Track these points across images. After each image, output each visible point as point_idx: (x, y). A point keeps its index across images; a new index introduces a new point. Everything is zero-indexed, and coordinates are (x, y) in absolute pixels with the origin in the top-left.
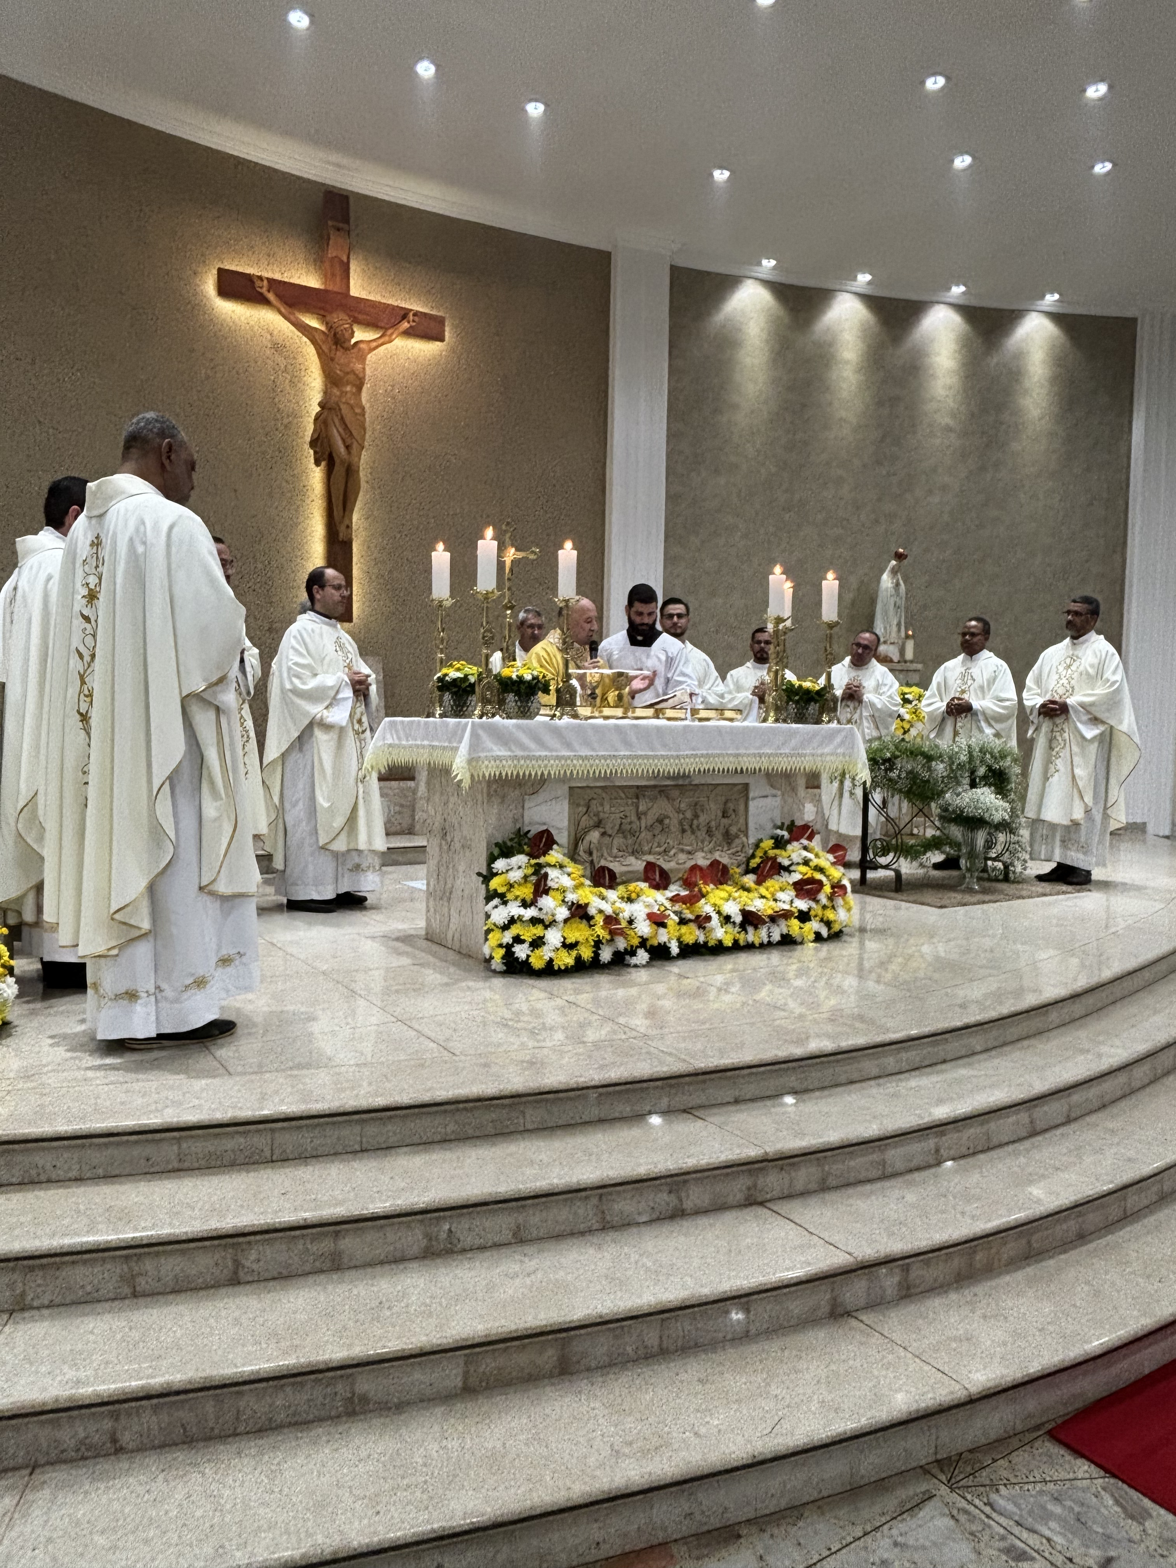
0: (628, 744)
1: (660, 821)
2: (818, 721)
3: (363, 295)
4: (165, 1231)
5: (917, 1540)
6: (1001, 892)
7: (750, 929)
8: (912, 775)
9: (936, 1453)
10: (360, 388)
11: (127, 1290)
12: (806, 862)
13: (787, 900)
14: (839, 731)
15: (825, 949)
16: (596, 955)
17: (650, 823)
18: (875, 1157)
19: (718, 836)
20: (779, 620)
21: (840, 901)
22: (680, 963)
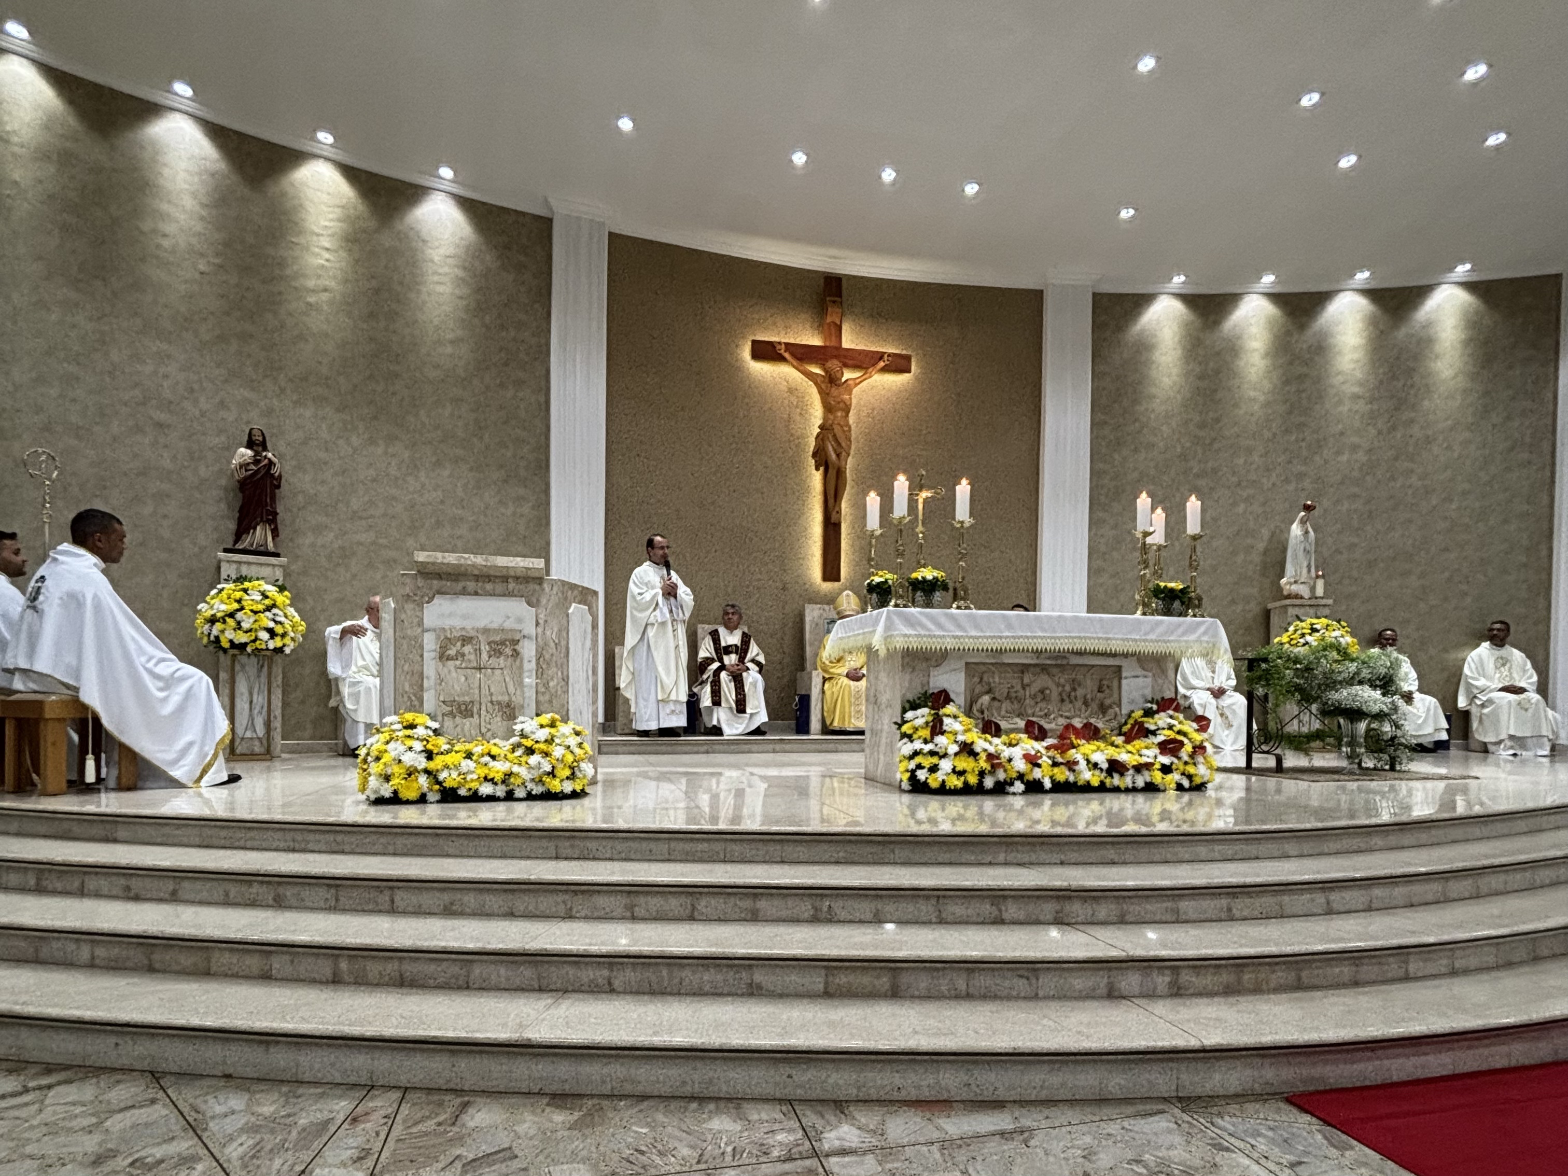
0: (1009, 627)
1: (1042, 691)
2: (1184, 615)
3: (851, 345)
4: (651, 878)
5: (1142, 1129)
9: (1177, 1090)
10: (847, 413)
11: (628, 914)
12: (1171, 727)
14: (1199, 625)
15: (1187, 798)
17: (1033, 692)
18: (1169, 904)
21: (1202, 760)
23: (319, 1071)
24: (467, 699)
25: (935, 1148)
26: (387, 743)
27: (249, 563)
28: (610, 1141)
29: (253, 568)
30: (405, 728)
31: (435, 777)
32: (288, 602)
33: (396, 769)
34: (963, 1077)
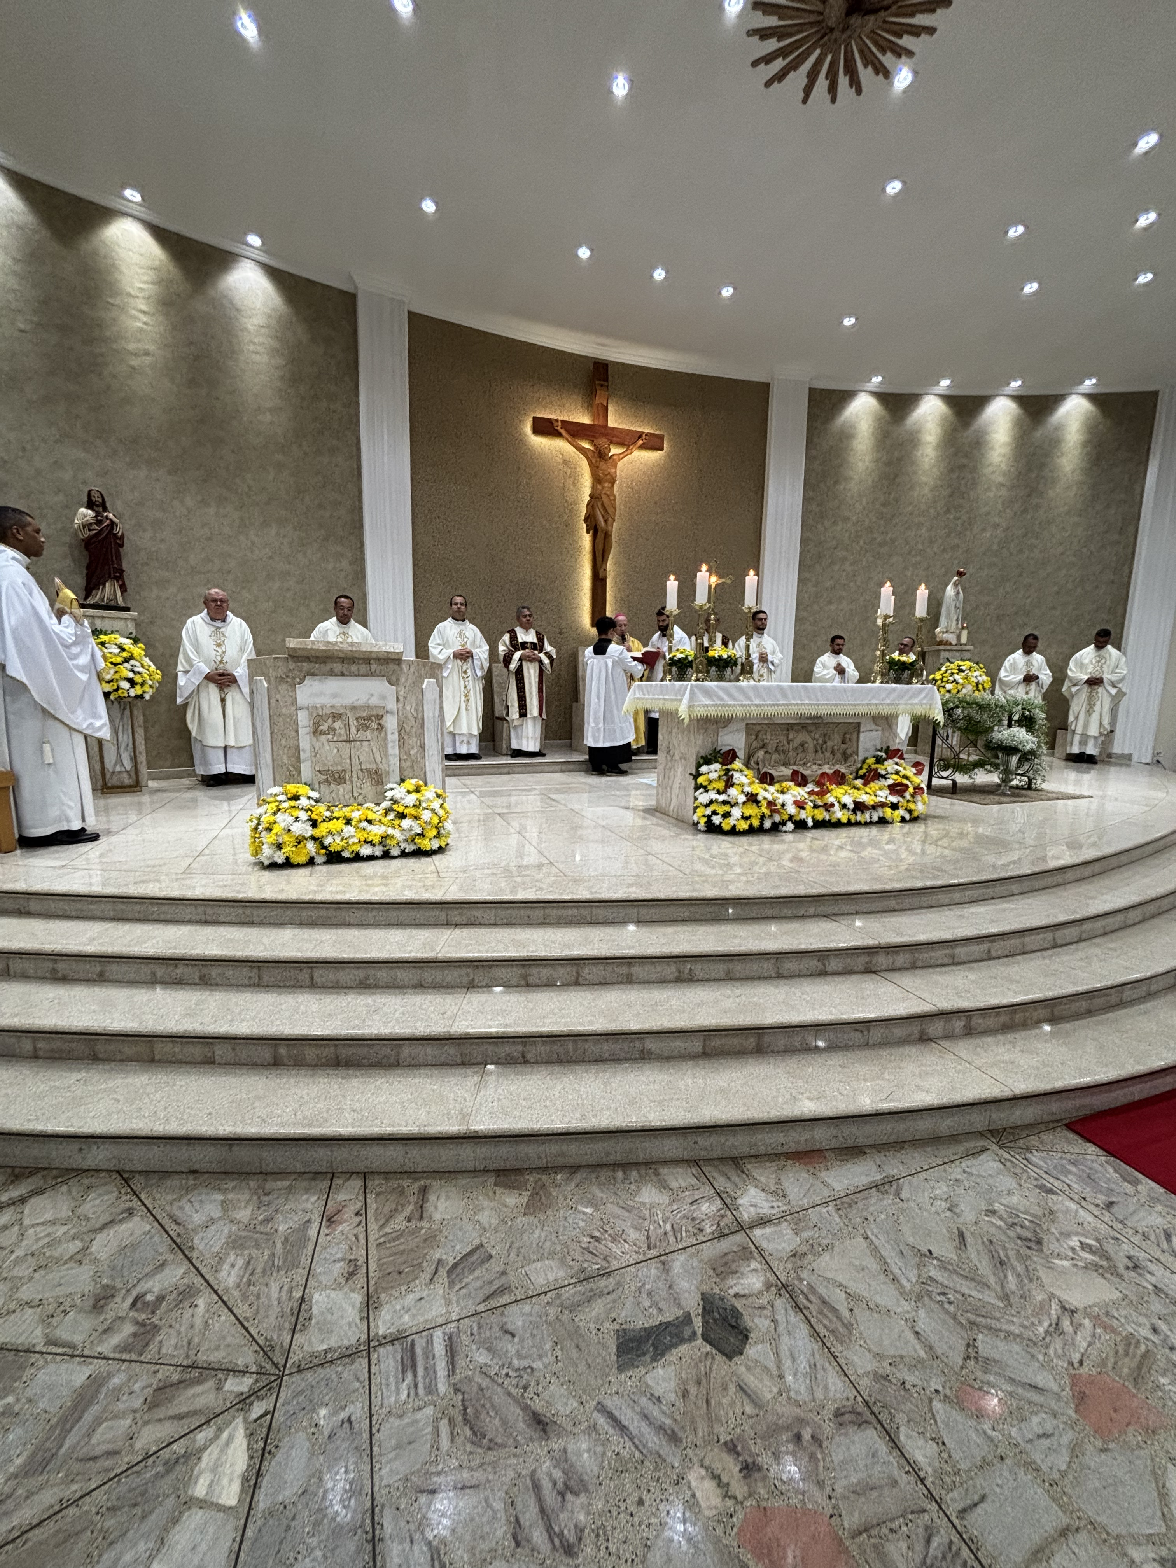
0: (785, 697)
1: (802, 745)
2: (910, 683)
3: (616, 425)
4: (543, 953)
5: (978, 1171)
6: (1026, 796)
7: (859, 813)
8: (969, 718)
9: (989, 1126)
10: (613, 484)
11: (523, 983)
12: (897, 773)
13: (883, 795)
14: (921, 691)
15: (907, 827)
16: (762, 824)
17: (796, 745)
18: (947, 951)
19: (839, 755)
20: (887, 617)
21: (919, 798)
22: (813, 831)
23: (282, 1162)
24: (340, 768)
25: (831, 1208)
26: (275, 813)
27: (103, 617)
28: (565, 1227)
29: (107, 621)
30: (290, 799)
31: (322, 844)
32: (143, 653)
33: (286, 838)
34: (833, 1131)
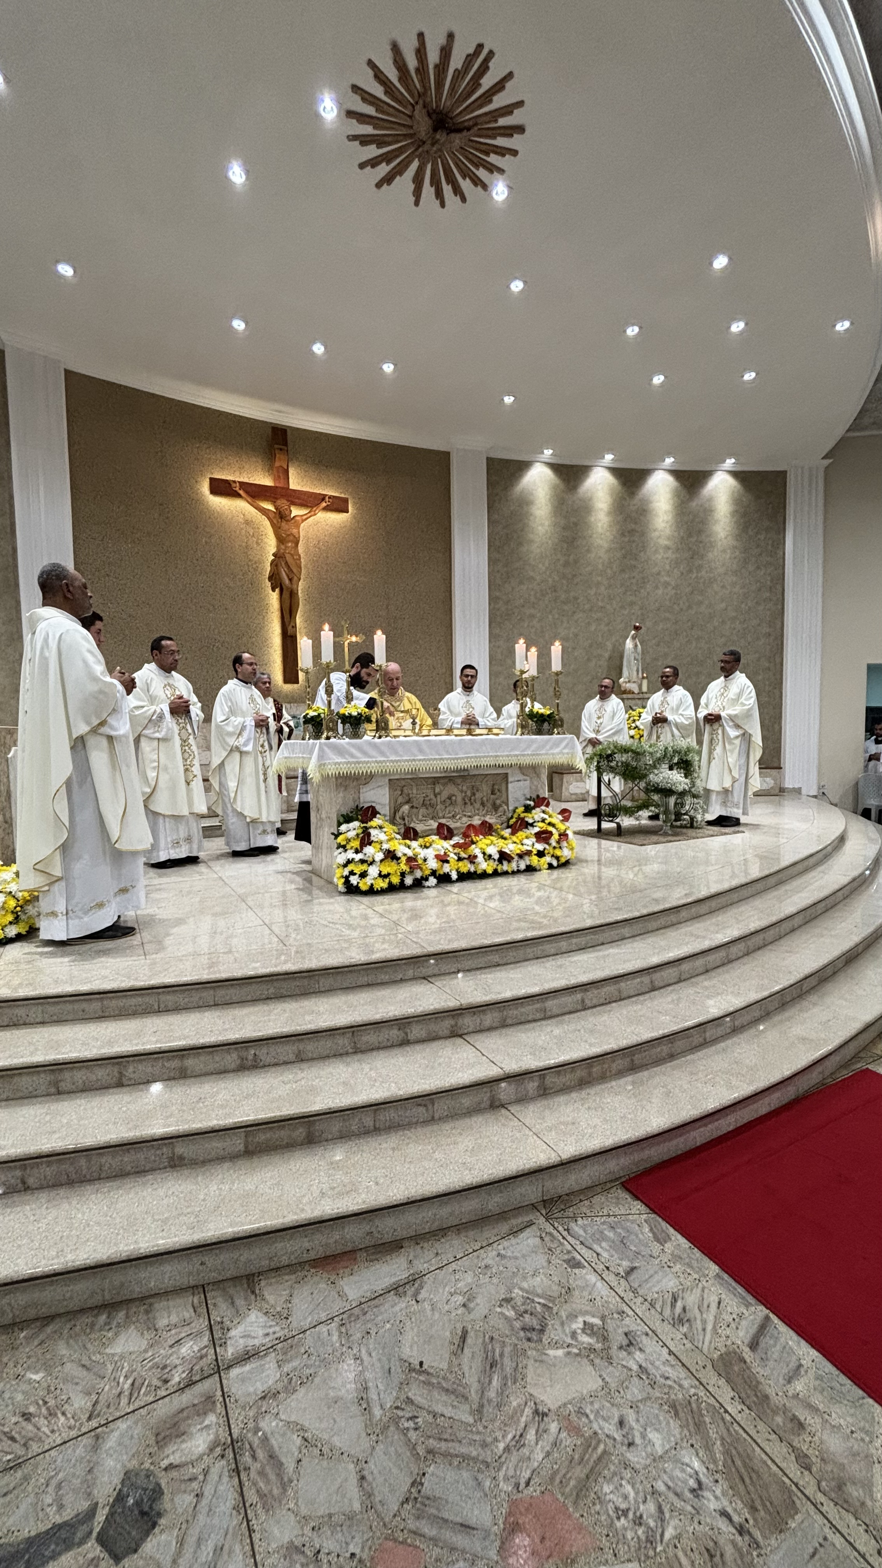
0: (421, 751)
1: (450, 798)
2: (552, 734)
3: (298, 488)
5: (513, 1252)
7: (505, 863)
9: (542, 1196)
10: (296, 543)
12: (544, 820)
13: (530, 844)
14: (562, 741)
15: (555, 873)
16: (402, 881)
17: (443, 799)
19: (489, 806)
20: (522, 672)
21: (565, 844)
22: (457, 885)
25: (334, 1325)
34: (366, 1227)
